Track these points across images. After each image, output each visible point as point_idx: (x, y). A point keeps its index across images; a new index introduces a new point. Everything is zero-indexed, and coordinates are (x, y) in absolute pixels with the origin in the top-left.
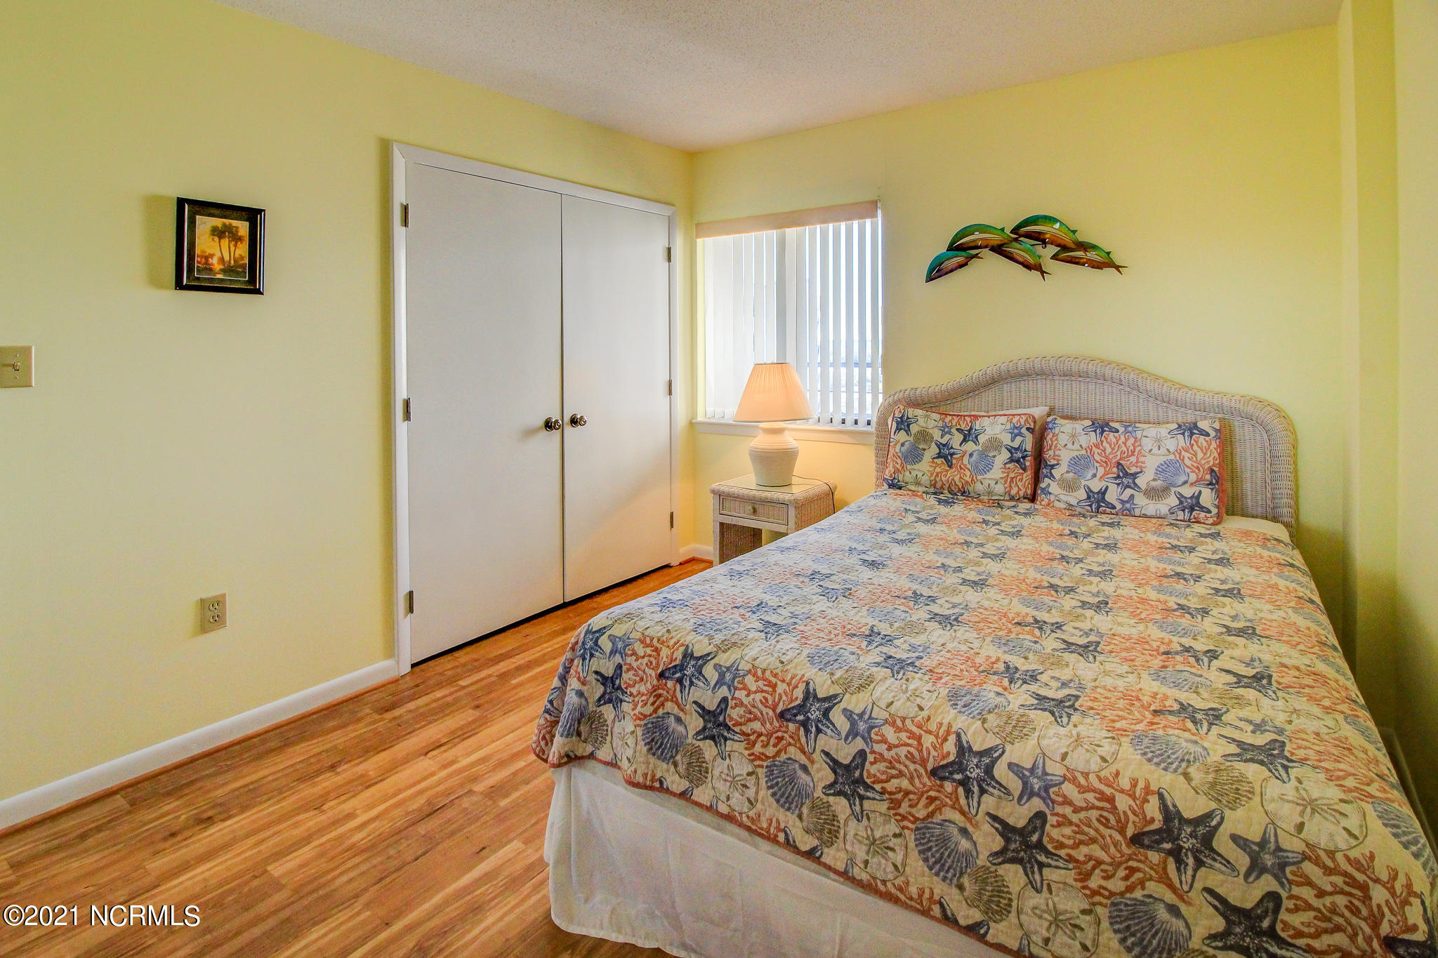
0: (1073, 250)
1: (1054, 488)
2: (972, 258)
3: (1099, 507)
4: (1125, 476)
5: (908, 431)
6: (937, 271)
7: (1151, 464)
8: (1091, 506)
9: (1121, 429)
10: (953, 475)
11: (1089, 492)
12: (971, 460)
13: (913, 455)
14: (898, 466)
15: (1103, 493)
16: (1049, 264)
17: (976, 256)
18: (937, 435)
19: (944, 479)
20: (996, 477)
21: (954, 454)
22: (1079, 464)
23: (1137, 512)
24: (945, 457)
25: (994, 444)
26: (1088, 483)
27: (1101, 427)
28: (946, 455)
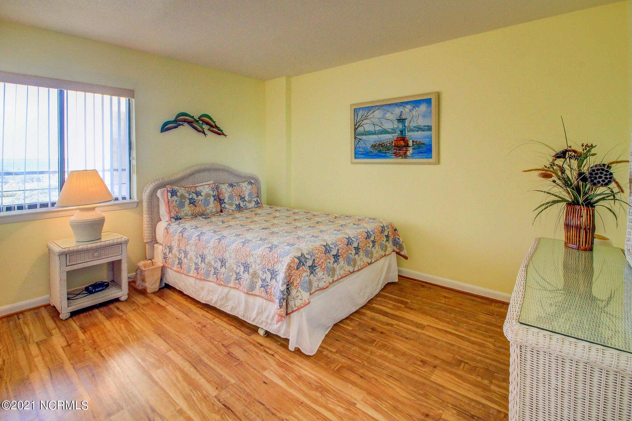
0: (214, 128)
1: (227, 206)
2: (180, 125)
3: (240, 209)
4: (242, 198)
5: (176, 195)
6: (165, 128)
7: (247, 193)
8: (238, 209)
9: (236, 185)
10: (198, 210)
11: (236, 205)
12: (202, 202)
13: (182, 205)
14: (177, 210)
15: (239, 204)
16: (206, 132)
17: (182, 125)
18: (187, 195)
19: (196, 211)
20: (212, 206)
21: (195, 201)
22: (230, 197)
23: (248, 208)
24: (192, 203)
25: (208, 195)
26: (235, 202)
27: (231, 185)
28: (192, 202)
